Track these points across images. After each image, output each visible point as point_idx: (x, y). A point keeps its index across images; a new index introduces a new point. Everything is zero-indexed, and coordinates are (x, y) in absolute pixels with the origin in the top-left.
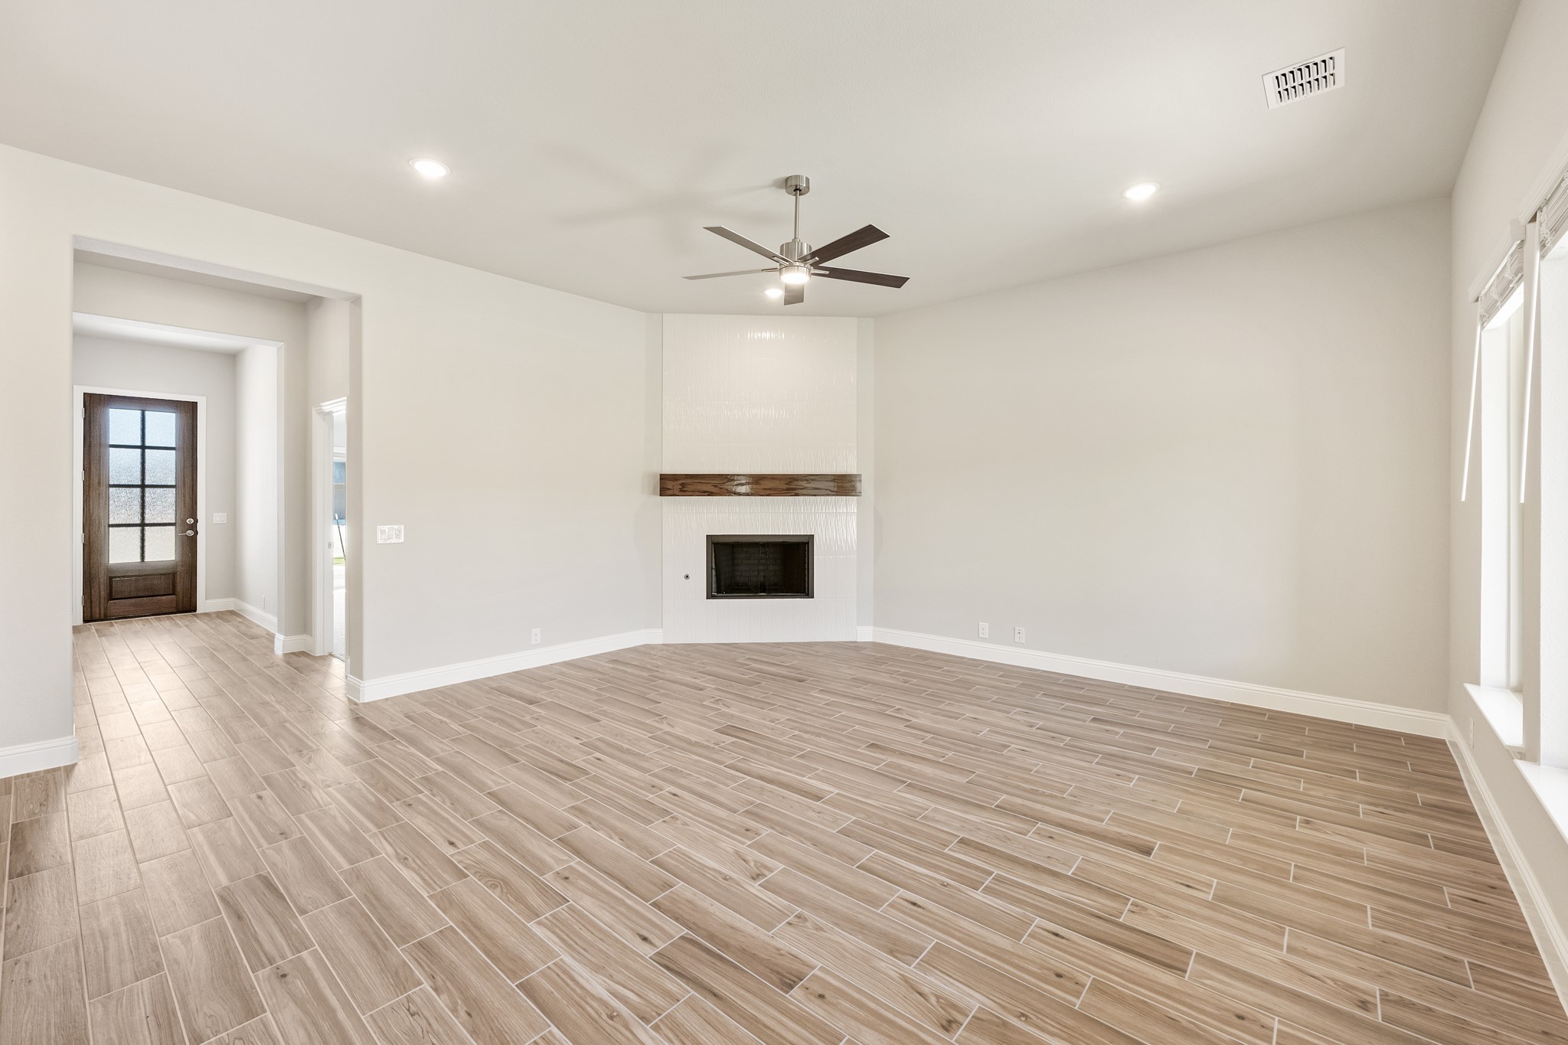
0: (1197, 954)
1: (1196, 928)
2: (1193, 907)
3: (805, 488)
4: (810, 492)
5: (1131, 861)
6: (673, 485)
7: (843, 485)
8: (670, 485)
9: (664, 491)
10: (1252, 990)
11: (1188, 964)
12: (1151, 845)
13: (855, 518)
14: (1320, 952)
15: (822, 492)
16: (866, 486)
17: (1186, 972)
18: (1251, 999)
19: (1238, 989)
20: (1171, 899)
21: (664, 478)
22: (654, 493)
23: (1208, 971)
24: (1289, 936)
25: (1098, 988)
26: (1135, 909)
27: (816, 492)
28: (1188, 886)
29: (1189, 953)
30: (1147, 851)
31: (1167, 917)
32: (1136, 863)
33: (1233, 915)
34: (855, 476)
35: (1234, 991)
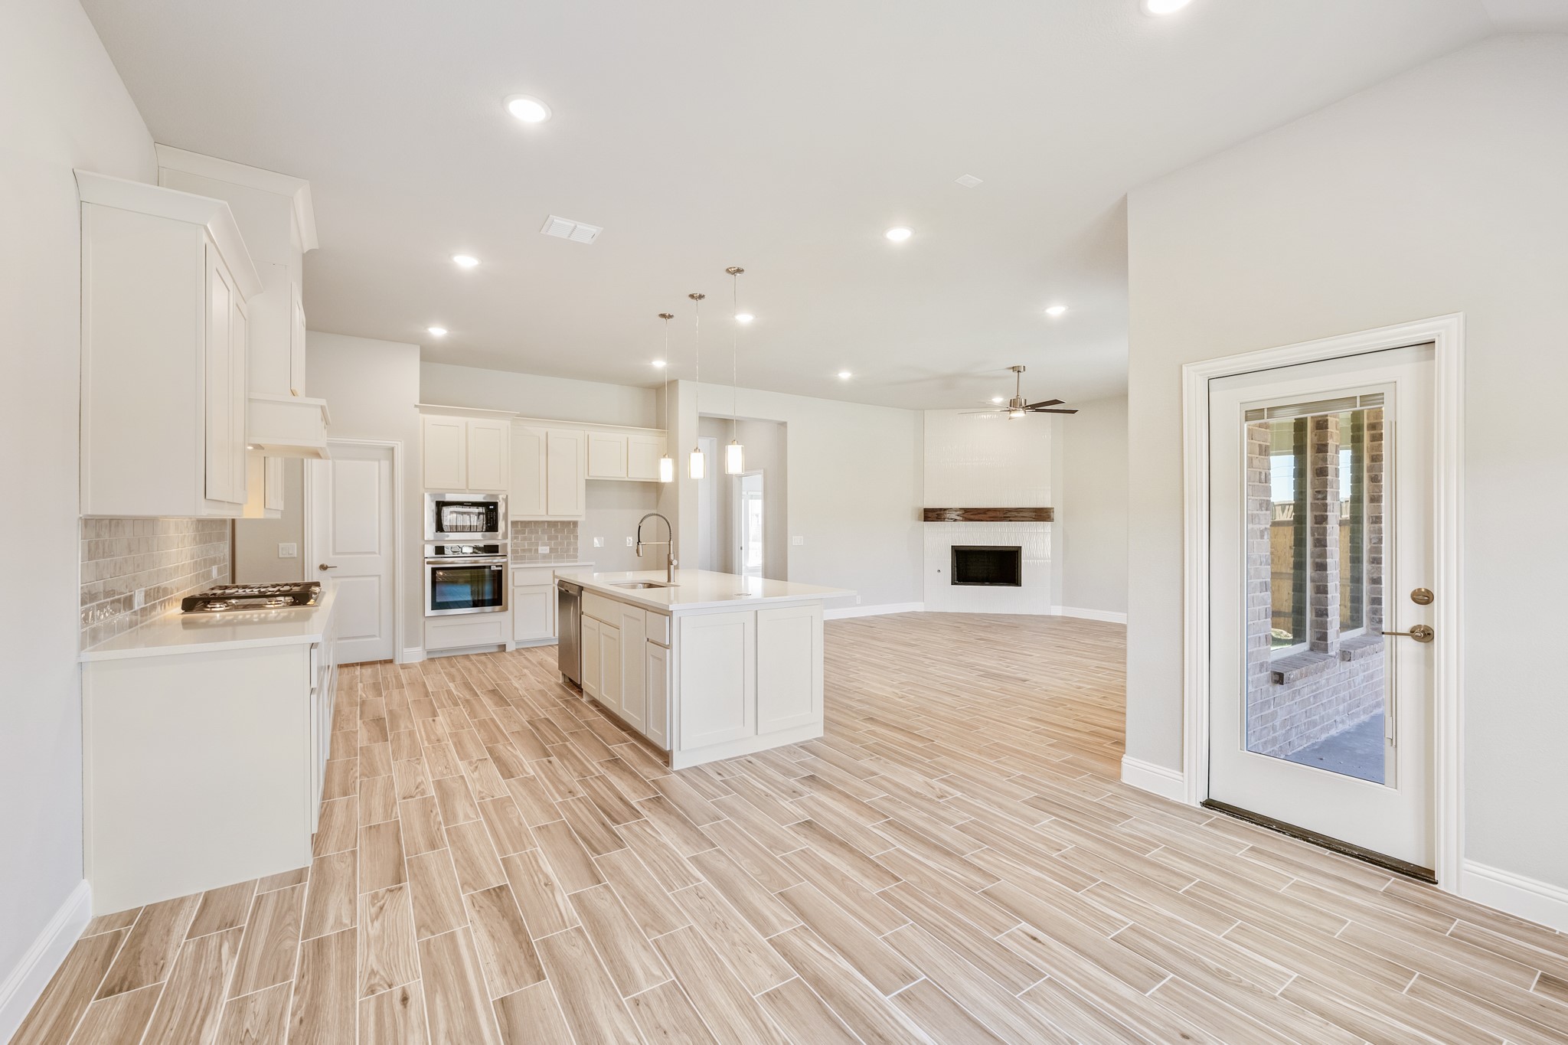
3: (1016, 517)
4: (1019, 519)
6: (932, 515)
7: (1041, 515)
8: (930, 515)
9: (926, 519)
13: (1049, 536)
15: (1027, 519)
16: (1057, 515)
21: (926, 511)
22: (919, 520)
27: (1023, 519)
34: (1050, 509)
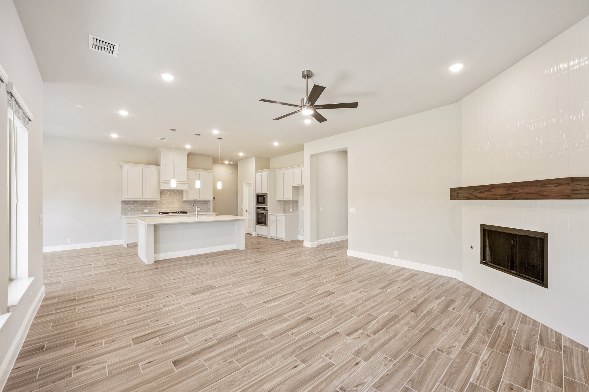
0: (132, 346)
1: (137, 352)
2: (143, 356)
5: (175, 355)
10: (113, 348)
11: (132, 342)
12: (177, 367)
14: (94, 375)
17: (132, 340)
18: (112, 346)
19: (117, 346)
20: (151, 354)
23: (126, 344)
24: (106, 372)
25: (148, 325)
26: (158, 343)
28: (150, 362)
29: (134, 344)
30: (175, 363)
31: (147, 348)
32: (173, 356)
33: (128, 365)
35: (117, 345)
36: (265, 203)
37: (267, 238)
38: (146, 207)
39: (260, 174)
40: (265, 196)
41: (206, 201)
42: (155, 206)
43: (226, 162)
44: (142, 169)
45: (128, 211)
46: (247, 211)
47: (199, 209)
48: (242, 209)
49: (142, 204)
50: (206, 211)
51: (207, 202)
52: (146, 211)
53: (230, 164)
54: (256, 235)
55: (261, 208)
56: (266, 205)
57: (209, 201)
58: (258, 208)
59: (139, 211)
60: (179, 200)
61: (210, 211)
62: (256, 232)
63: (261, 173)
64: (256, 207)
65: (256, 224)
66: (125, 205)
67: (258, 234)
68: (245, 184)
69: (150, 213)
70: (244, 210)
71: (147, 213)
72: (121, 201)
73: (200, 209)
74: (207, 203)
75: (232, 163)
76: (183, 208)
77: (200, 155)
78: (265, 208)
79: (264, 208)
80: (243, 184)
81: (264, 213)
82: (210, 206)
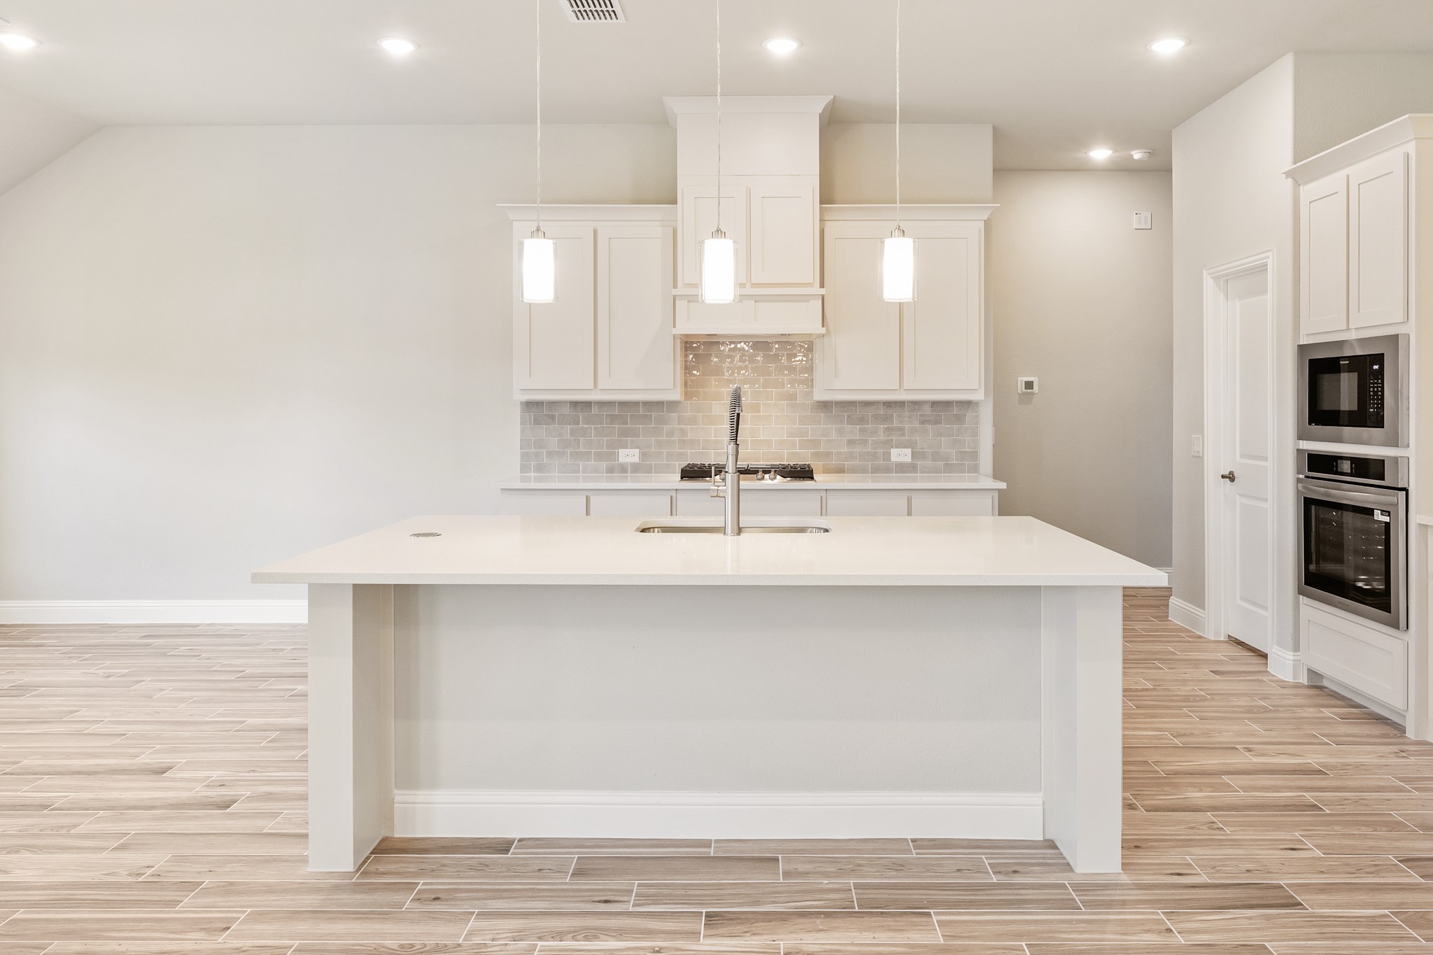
36: (1379, 423)
37: (1401, 729)
38: (625, 433)
39: (1332, 182)
40: (1379, 358)
41: (948, 404)
42: (671, 434)
43: (1100, 154)
44: (595, 232)
45: (550, 454)
46: (1231, 477)
47: (908, 451)
48: (1200, 458)
49: (613, 419)
50: (949, 468)
51: (955, 411)
52: (629, 456)
53: (1121, 170)
54: (1303, 679)
55: (1346, 466)
56: (1394, 442)
57: (968, 404)
58: (1320, 464)
59: (599, 456)
60: (791, 397)
61: (975, 469)
62: (1296, 648)
63: (1341, 175)
64: (1299, 451)
65: (1301, 592)
66: (537, 422)
67: (1312, 673)
68: (1216, 279)
69: (648, 470)
70: (1214, 465)
71: (636, 468)
72: (522, 403)
73: (914, 455)
74: (960, 419)
75: (1137, 155)
76: (815, 443)
77: (911, 117)
78: (1381, 463)
79: (1368, 469)
80: (1208, 282)
81: (1370, 512)
82: (975, 433)
